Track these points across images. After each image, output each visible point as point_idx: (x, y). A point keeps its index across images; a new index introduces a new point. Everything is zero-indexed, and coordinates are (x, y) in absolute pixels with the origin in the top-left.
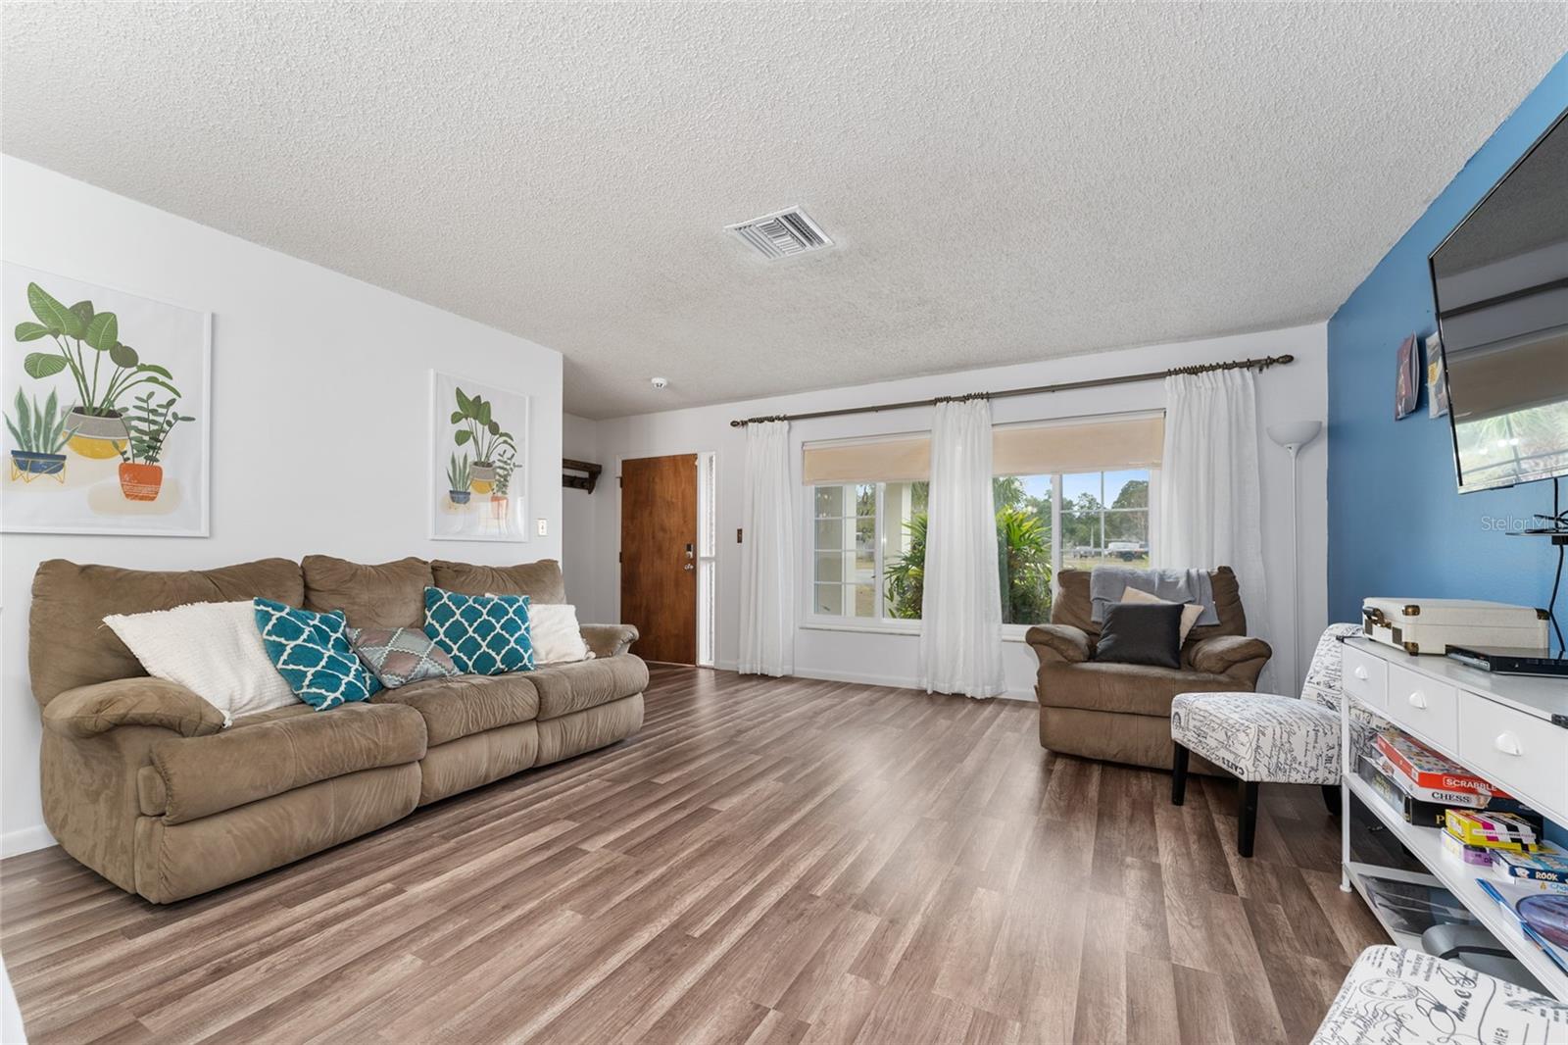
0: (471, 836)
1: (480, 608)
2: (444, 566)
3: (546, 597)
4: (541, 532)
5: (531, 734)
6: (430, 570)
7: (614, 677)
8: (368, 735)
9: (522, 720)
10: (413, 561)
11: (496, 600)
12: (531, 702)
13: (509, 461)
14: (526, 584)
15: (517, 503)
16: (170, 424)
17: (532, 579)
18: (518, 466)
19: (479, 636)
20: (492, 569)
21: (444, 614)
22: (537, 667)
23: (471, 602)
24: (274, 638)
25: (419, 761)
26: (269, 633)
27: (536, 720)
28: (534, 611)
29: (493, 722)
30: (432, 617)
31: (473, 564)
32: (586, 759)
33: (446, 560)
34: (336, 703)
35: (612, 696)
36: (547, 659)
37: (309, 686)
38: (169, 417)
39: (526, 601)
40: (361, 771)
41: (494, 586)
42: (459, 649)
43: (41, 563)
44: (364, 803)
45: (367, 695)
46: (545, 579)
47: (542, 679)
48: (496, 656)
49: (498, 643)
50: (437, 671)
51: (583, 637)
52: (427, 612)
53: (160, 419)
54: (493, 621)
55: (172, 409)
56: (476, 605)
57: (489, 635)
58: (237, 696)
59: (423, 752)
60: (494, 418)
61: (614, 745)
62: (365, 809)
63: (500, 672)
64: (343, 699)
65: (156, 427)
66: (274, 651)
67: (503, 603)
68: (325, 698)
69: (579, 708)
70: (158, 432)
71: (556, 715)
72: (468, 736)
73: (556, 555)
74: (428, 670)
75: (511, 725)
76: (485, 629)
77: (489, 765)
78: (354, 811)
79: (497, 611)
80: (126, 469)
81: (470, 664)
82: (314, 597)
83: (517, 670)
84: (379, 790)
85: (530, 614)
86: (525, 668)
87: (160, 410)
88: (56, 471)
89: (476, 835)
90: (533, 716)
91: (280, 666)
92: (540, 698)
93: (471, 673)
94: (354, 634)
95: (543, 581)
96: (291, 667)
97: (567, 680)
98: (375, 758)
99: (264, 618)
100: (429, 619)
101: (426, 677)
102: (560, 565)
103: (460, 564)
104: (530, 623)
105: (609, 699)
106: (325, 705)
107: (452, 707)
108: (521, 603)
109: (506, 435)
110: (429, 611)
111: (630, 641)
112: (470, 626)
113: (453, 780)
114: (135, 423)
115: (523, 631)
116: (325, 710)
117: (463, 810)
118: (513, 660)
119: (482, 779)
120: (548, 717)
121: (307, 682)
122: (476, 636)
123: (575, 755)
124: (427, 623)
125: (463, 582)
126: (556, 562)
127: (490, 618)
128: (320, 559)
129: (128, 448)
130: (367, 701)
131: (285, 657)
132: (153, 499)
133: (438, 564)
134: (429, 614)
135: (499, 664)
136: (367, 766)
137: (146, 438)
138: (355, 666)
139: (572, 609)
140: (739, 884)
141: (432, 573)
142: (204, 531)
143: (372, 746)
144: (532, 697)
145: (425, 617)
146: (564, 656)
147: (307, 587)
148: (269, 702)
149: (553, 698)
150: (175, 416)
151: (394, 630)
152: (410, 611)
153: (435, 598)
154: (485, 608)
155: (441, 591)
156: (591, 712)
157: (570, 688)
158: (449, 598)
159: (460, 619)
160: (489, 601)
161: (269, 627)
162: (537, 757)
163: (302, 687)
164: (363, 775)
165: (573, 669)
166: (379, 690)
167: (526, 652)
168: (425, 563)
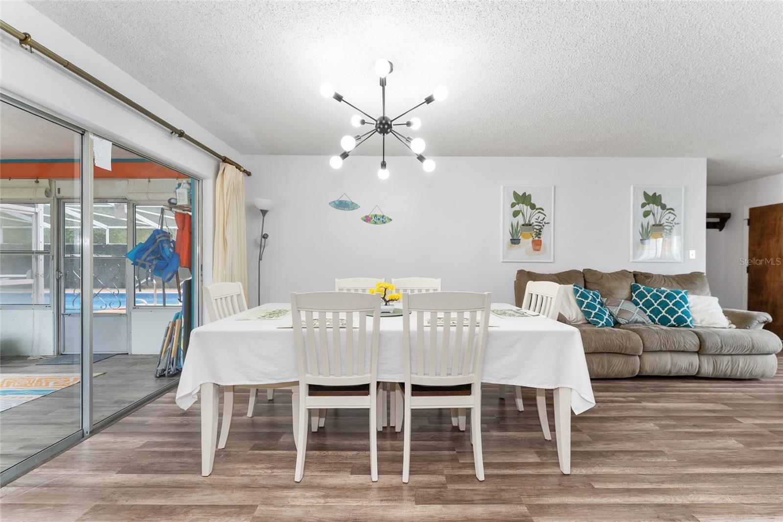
0: (666, 394)
1: (660, 294)
2: (640, 274)
3: (697, 292)
4: (691, 257)
5: (695, 359)
6: (633, 276)
7: (752, 341)
8: (619, 340)
9: (689, 350)
10: (625, 272)
11: (668, 291)
12: (695, 343)
13: (672, 222)
14: (684, 284)
15: (676, 242)
16: (543, 226)
17: (689, 281)
18: (678, 224)
19: (661, 307)
20: (663, 276)
21: (641, 296)
22: (695, 327)
23: (655, 291)
24: (580, 299)
25: (639, 356)
26: (579, 297)
27: (698, 353)
28: (691, 298)
29: (674, 348)
30: (635, 296)
31: (653, 273)
32: (731, 382)
33: (640, 271)
34: (603, 326)
35: (751, 351)
36: (701, 324)
37: (593, 318)
38: (543, 224)
39: (686, 293)
40: (616, 353)
41: (666, 284)
42: (650, 312)
43: (518, 271)
44: (617, 365)
45: (613, 325)
46: (696, 282)
47: (700, 333)
48: (671, 318)
49: (671, 312)
50: (641, 320)
51: (726, 316)
52: (633, 294)
53: (541, 225)
54: (668, 301)
55: (544, 221)
56: (658, 293)
57: (666, 307)
58: (571, 317)
59: (641, 353)
60: (663, 202)
61: (750, 380)
62: (617, 368)
63: (674, 326)
64: (605, 325)
65: (540, 227)
66: (580, 304)
67: (673, 293)
68: (599, 323)
69: (725, 352)
70: (540, 229)
71: (711, 353)
72: (661, 351)
73: (702, 269)
74: (637, 319)
75: (683, 352)
76: (663, 305)
77: (671, 367)
78: (613, 367)
79: (669, 296)
80: (533, 241)
81: (657, 320)
82: (588, 285)
83: (683, 327)
84: (623, 362)
85: (688, 300)
86: (688, 326)
87: (542, 222)
88: (518, 244)
89: (669, 394)
90: (697, 350)
91: (582, 309)
92: (700, 342)
93: (657, 324)
94: (604, 300)
95: (696, 284)
96: (586, 310)
97: (717, 336)
98: (622, 350)
99: (576, 291)
100: (634, 297)
101: (636, 322)
102: (705, 275)
103: (647, 273)
104: (690, 304)
105: (748, 352)
106: (600, 325)
107: (653, 337)
108: (683, 294)
109: (672, 209)
110: (634, 293)
111: (764, 322)
112: (656, 302)
113: (654, 368)
114: (535, 227)
115: (685, 308)
116: (600, 327)
117: (658, 383)
118: (680, 322)
119: (668, 372)
120: (705, 353)
121: (592, 316)
122: (659, 307)
123: (722, 377)
124: (633, 299)
125: (649, 282)
126: (703, 273)
127: (666, 300)
128: (589, 270)
129: (534, 235)
130: (612, 327)
131: (584, 306)
132: (539, 250)
133: (636, 273)
134: (634, 295)
135: (673, 322)
136: (618, 351)
137: (538, 231)
138: (608, 313)
139: (716, 299)
140: (645, 481)
141: (634, 277)
142: (552, 261)
143: (621, 345)
144: (696, 341)
145: (632, 297)
146: (713, 324)
147: (585, 281)
148: (579, 321)
149: (708, 343)
150: (545, 223)
151: (620, 300)
152: (626, 292)
153: (637, 288)
154: (663, 295)
155: (639, 285)
156: (734, 357)
157: (719, 340)
158: (643, 288)
159: (650, 299)
160: (664, 292)
161: (578, 295)
162: (698, 372)
163: (590, 318)
164: (617, 355)
165: (721, 331)
166: (617, 324)
167: (689, 318)
168: (630, 272)
